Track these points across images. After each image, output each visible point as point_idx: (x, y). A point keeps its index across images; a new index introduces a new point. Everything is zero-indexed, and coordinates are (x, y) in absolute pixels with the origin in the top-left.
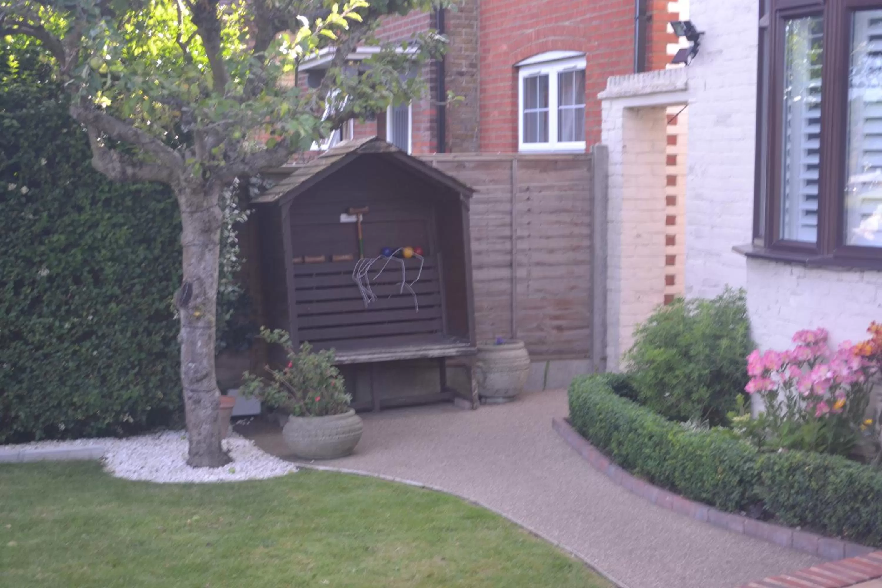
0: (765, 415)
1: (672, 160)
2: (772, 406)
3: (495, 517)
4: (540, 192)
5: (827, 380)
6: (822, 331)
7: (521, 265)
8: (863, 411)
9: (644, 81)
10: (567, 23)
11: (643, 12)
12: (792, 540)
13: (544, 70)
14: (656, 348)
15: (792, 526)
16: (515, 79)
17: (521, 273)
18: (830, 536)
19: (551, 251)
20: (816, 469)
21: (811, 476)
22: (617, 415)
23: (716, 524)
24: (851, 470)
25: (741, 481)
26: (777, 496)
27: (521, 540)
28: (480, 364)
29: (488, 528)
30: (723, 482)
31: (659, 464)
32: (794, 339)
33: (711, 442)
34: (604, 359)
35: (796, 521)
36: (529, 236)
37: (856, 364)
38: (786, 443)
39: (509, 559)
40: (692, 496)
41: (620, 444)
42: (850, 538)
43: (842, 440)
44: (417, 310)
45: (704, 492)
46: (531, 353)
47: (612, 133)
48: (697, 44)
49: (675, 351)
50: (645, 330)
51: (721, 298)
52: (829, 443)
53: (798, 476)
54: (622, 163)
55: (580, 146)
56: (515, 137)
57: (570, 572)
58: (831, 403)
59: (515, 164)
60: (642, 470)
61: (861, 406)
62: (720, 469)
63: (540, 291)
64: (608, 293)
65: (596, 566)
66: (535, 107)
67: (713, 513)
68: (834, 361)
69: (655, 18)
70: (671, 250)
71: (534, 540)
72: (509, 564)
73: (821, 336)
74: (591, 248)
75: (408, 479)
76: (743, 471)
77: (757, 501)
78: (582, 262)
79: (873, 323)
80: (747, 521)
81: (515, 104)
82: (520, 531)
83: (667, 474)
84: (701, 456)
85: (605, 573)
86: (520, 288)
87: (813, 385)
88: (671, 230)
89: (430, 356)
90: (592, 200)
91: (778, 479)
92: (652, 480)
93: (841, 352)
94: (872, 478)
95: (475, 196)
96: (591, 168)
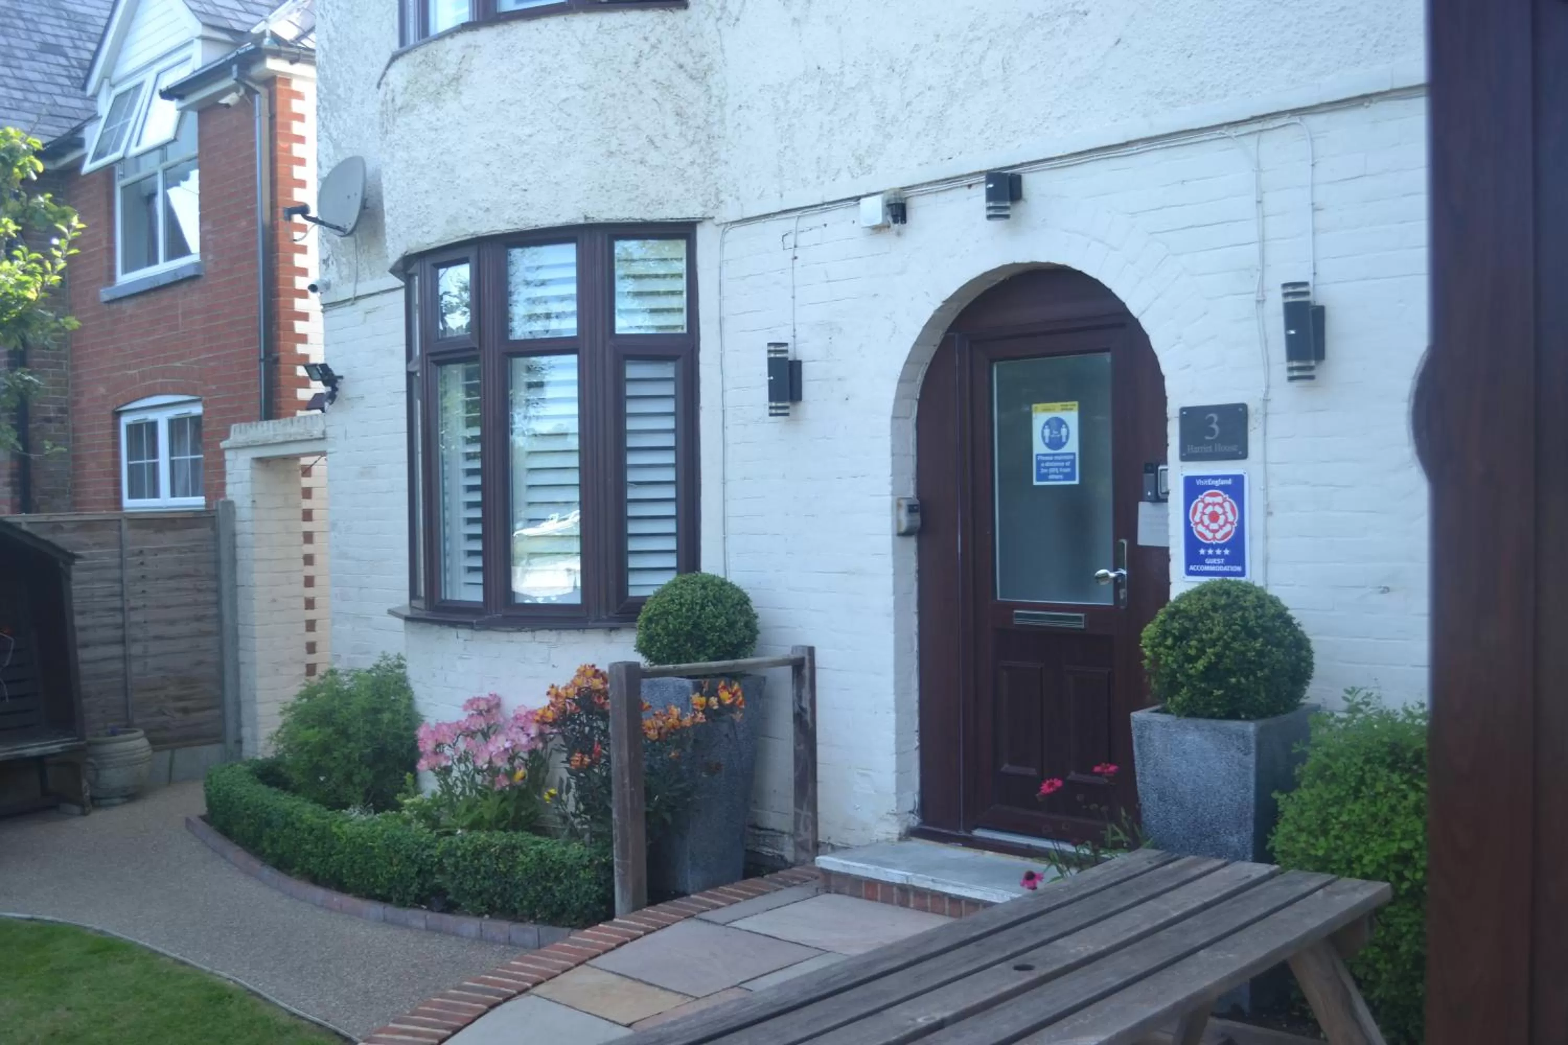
0: (439, 793)
1: (307, 515)
2: (447, 783)
3: (128, 947)
4: (156, 555)
5: (506, 750)
6: (495, 696)
7: (135, 640)
8: (544, 779)
9: (275, 430)
10: (178, 364)
11: (268, 353)
12: (481, 931)
13: (151, 416)
14: (308, 728)
15: (480, 915)
16: (116, 426)
17: (136, 649)
18: (522, 921)
19: (172, 622)
20: (503, 850)
21: (497, 858)
22: (270, 809)
23: (393, 923)
24: (540, 847)
25: (420, 872)
26: (461, 883)
27: (165, 971)
28: (91, 760)
29: (121, 962)
30: (400, 874)
31: (322, 861)
32: (465, 708)
33: (383, 831)
34: (239, 742)
35: (484, 908)
36: (145, 606)
37: (533, 731)
38: (465, 824)
39: (154, 997)
40: (364, 894)
41: (274, 841)
42: (543, 921)
43: (523, 813)
44: (7, 700)
45: (378, 887)
46: (152, 742)
47: (238, 486)
48: (335, 389)
49: (330, 730)
50: (294, 707)
51: (378, 666)
52: (511, 817)
53: (484, 860)
54: (251, 521)
55: (198, 501)
56: (118, 492)
57: (231, 1002)
58: (510, 774)
59: (125, 524)
60: (302, 869)
61: (541, 775)
62: (395, 861)
63: (160, 669)
64: (242, 667)
65: (262, 993)
66: (142, 459)
67: (390, 911)
68: (510, 729)
69: (282, 360)
70: (310, 615)
71: (181, 969)
72: (153, 1004)
73: (493, 703)
74: (219, 617)
75: (9, 911)
76: (422, 859)
77: (439, 892)
78: (208, 634)
79: (553, 686)
80: (430, 915)
81: (116, 455)
82: (162, 959)
83: (332, 872)
84: (372, 848)
85: (273, 999)
86: (136, 667)
87: (491, 758)
88: (310, 592)
89: (28, 755)
90: (217, 562)
91: (462, 864)
92: (314, 879)
93: (516, 718)
94: (564, 853)
95: (78, 562)
96: (215, 527)
